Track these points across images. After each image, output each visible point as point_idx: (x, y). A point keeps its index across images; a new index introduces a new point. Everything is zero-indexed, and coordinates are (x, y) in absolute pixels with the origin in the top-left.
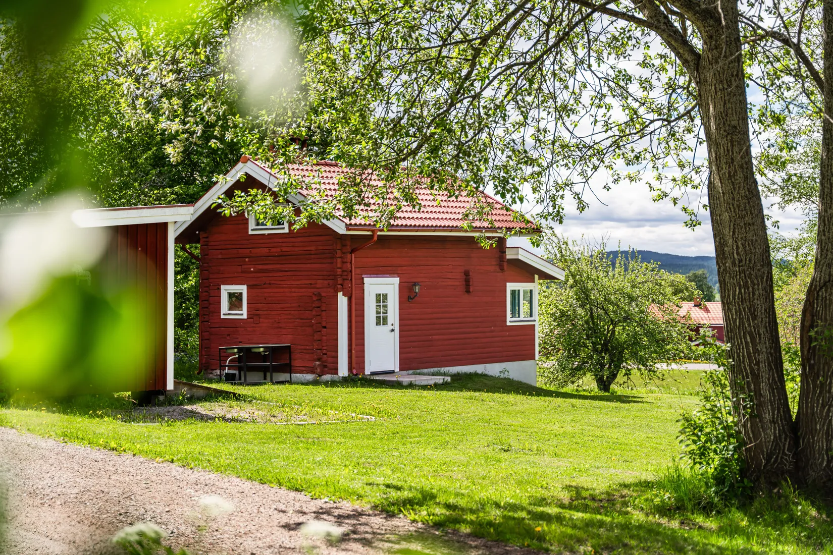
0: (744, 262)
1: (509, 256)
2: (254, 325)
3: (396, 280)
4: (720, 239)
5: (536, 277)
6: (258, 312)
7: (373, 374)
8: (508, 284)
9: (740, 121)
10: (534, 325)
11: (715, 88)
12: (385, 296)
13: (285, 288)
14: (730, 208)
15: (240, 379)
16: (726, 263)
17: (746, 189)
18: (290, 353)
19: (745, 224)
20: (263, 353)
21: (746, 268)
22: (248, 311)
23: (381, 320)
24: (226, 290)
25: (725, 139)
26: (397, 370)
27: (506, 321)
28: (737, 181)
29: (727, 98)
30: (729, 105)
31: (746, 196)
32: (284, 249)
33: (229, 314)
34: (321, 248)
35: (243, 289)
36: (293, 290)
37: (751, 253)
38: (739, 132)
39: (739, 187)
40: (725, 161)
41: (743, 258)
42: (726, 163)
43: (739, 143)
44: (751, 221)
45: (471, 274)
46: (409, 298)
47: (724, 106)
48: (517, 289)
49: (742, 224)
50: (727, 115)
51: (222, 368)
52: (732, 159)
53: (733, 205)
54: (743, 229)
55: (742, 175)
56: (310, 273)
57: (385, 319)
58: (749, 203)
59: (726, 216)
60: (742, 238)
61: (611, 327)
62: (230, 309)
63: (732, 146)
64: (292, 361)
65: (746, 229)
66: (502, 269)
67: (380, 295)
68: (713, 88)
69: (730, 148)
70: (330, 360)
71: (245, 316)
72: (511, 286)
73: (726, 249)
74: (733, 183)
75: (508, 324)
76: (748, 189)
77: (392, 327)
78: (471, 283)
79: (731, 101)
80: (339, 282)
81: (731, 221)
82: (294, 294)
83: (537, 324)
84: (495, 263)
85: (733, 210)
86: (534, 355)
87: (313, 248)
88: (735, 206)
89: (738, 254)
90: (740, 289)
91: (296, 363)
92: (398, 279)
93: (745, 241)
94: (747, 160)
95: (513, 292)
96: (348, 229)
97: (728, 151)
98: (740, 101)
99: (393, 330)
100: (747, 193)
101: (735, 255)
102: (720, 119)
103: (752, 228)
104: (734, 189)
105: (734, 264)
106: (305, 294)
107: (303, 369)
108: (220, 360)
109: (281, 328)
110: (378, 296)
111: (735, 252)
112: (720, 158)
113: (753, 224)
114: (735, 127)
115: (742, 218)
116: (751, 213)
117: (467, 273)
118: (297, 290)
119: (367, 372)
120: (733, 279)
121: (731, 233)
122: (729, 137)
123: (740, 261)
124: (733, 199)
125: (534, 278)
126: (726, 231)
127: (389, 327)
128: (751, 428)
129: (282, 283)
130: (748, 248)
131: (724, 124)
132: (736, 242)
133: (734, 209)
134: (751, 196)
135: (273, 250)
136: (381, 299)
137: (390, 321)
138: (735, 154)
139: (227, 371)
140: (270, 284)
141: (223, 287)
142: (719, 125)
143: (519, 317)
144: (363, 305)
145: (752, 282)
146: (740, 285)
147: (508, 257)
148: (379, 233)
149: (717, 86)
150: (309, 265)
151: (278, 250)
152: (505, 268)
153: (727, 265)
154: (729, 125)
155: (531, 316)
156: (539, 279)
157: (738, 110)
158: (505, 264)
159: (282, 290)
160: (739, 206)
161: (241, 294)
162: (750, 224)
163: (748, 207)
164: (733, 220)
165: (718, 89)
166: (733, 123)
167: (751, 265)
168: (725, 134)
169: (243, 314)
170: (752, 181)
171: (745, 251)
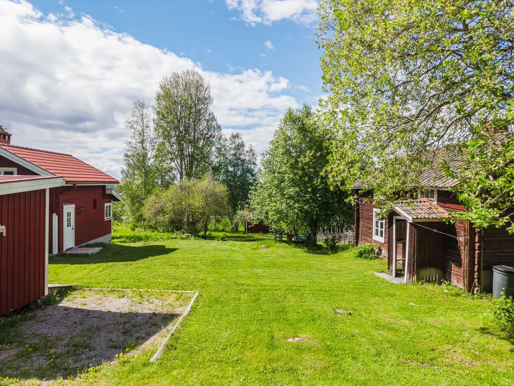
1: (107, 192)
3: (74, 206)
7: (67, 250)
10: (111, 219)
26: (74, 247)
27: (104, 219)
46: (78, 213)
57: (70, 224)
66: (104, 198)
72: (106, 205)
78: (96, 205)
80: (55, 208)
84: (102, 196)
86: (111, 231)
95: (106, 207)
96: (67, 183)
99: (73, 228)
110: (68, 213)
117: (95, 200)
119: (64, 250)
125: (111, 201)
127: (71, 227)
136: (69, 214)
137: (72, 224)
143: (107, 217)
144: (63, 218)
147: (107, 193)
148: (77, 185)
152: (106, 197)
155: (110, 216)
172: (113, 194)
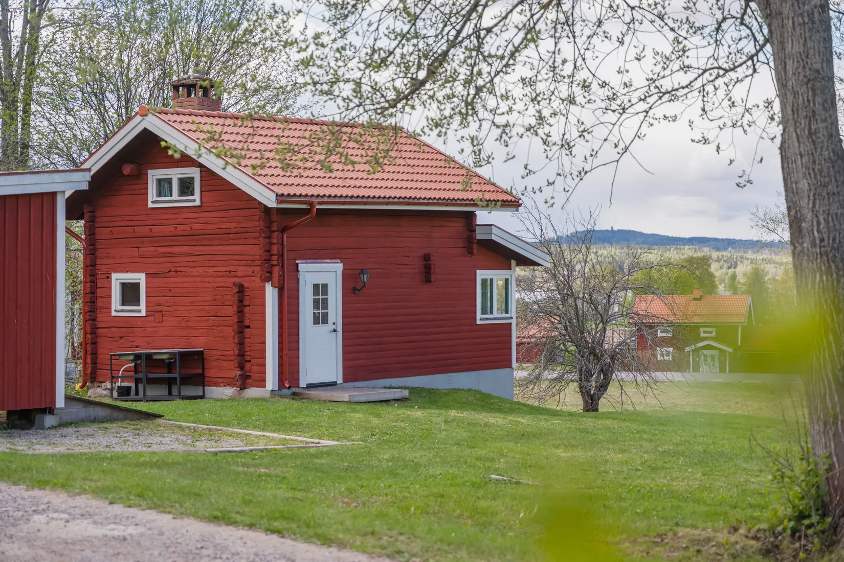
0: (826, 241)
1: (480, 235)
2: (156, 325)
3: (339, 267)
4: (796, 212)
5: (513, 262)
6: (160, 308)
7: (310, 386)
8: (479, 272)
9: (825, 65)
10: (511, 324)
11: (793, 23)
12: (325, 286)
13: (196, 276)
14: (809, 174)
15: (137, 393)
16: (802, 243)
17: (830, 149)
18: (203, 360)
19: (828, 194)
20: (167, 361)
21: (829, 249)
22: (147, 307)
23: (320, 319)
24: (118, 279)
25: (805, 86)
26: (340, 381)
27: (476, 319)
28: (820, 140)
29: (807, 35)
30: (810, 44)
31: (830, 159)
32: (195, 227)
33: (122, 311)
34: (244, 225)
35: (140, 278)
36: (207, 279)
37: (836, 230)
38: (823, 78)
39: (822, 148)
40: (804, 114)
41: (826, 236)
42: (806, 117)
43: (823, 92)
44: (835, 190)
45: (432, 258)
46: (354, 289)
47: (804, 45)
48: (489, 277)
49: (825, 194)
50: (807, 57)
51: (113, 379)
52: (814, 112)
53: (813, 170)
54: (826, 201)
55: (825, 133)
56: (229, 257)
57: (325, 316)
58: (833, 167)
59: (804, 184)
60: (824, 211)
61: (601, 326)
62: (123, 305)
63: (814, 95)
64: (206, 371)
65: (829, 200)
66: (471, 253)
67: (318, 285)
68: (791, 21)
69: (811, 98)
70: (255, 369)
71: (143, 314)
72: (481, 274)
73: (804, 225)
74: (814, 142)
75: (479, 322)
76: (833, 150)
77: (334, 327)
78: (432, 271)
79: (813, 38)
80: (267, 270)
81: (810, 190)
82: (208, 285)
83: (514, 322)
84: (462, 245)
85: (813, 176)
86: (511, 361)
87: (233, 225)
88: (816, 170)
89: (819, 231)
90: (821, 276)
91: (210, 373)
92: (341, 265)
93: (828, 214)
94: (831, 112)
95: (484, 281)
96: (280, 201)
97: (808, 101)
98: (825, 39)
99: (335, 331)
100: (832, 154)
101: (816, 234)
102: (798, 61)
103: (836, 199)
104: (816, 149)
105: (814, 245)
106: (223, 284)
107: (220, 380)
108: (111, 370)
109: (190, 328)
110: (316, 287)
111: (815, 229)
112: (798, 110)
113: (839, 193)
114: (818, 71)
115: (825, 186)
116: (836, 181)
117: (427, 258)
118: (211, 279)
119: (303, 384)
120: (813, 263)
121: (811, 205)
122: (810, 85)
123: (822, 240)
124: (814, 162)
125: (510, 264)
126: (804, 203)
127: (330, 326)
128: (835, 450)
129: (192, 270)
130: (831, 224)
131: (804, 67)
132: (817, 216)
133: (815, 175)
134: (836, 158)
135: (180, 228)
136: (320, 289)
137: (331, 319)
138: (817, 105)
139: (119, 384)
140: (176, 271)
141: (114, 276)
142: (797, 68)
143: (492, 313)
144: (298, 298)
145: (837, 267)
146: (821, 270)
147: (478, 237)
148: (318, 207)
149: (796, 19)
150: (226, 248)
151: (187, 227)
152: (475, 251)
153: (805, 245)
154: (810, 69)
155: (507, 312)
156: (517, 265)
157: (822, 49)
158: (475, 246)
159: (192, 279)
160: (821, 171)
161: (138, 284)
162: (834, 194)
163: (832, 173)
164: (813, 189)
165: (796, 24)
166: (815, 66)
167: (836, 246)
168: (805, 80)
169: (141, 310)
170: (837, 139)
171: (828, 228)
172: (494, 238)
